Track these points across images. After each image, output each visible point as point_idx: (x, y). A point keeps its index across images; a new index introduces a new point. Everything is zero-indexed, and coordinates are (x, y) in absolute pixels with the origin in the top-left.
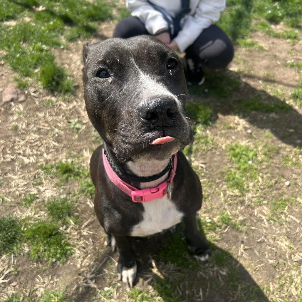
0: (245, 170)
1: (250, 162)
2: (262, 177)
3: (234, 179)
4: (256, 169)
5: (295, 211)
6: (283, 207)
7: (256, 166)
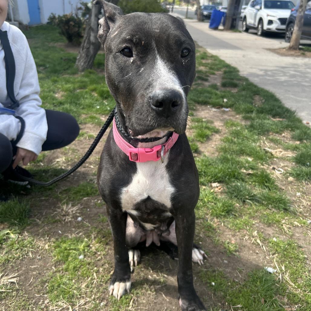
0: (75, 269)
1: (81, 257)
2: (98, 272)
3: (59, 286)
4: (89, 264)
5: (143, 303)
6: (126, 303)
7: (89, 260)
